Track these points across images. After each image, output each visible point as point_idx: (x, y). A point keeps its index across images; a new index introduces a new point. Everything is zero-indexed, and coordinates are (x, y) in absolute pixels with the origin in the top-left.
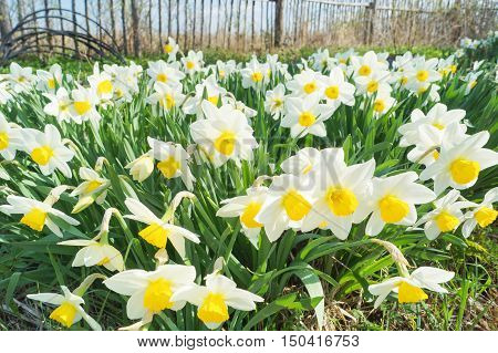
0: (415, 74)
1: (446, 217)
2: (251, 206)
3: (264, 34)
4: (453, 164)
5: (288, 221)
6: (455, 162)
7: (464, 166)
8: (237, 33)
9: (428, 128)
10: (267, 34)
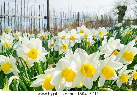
0: (98, 33)
1: (124, 77)
2: (47, 79)
3: (44, 29)
4: (124, 54)
5: (65, 83)
6: (125, 53)
7: (128, 54)
8: (34, 29)
9: (110, 46)
10: (45, 29)
